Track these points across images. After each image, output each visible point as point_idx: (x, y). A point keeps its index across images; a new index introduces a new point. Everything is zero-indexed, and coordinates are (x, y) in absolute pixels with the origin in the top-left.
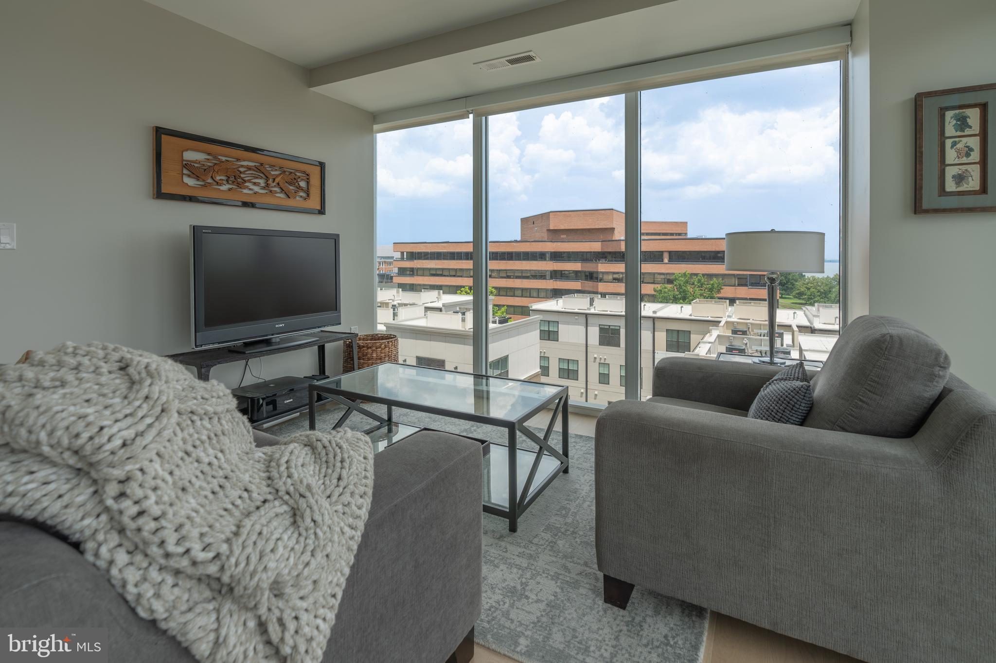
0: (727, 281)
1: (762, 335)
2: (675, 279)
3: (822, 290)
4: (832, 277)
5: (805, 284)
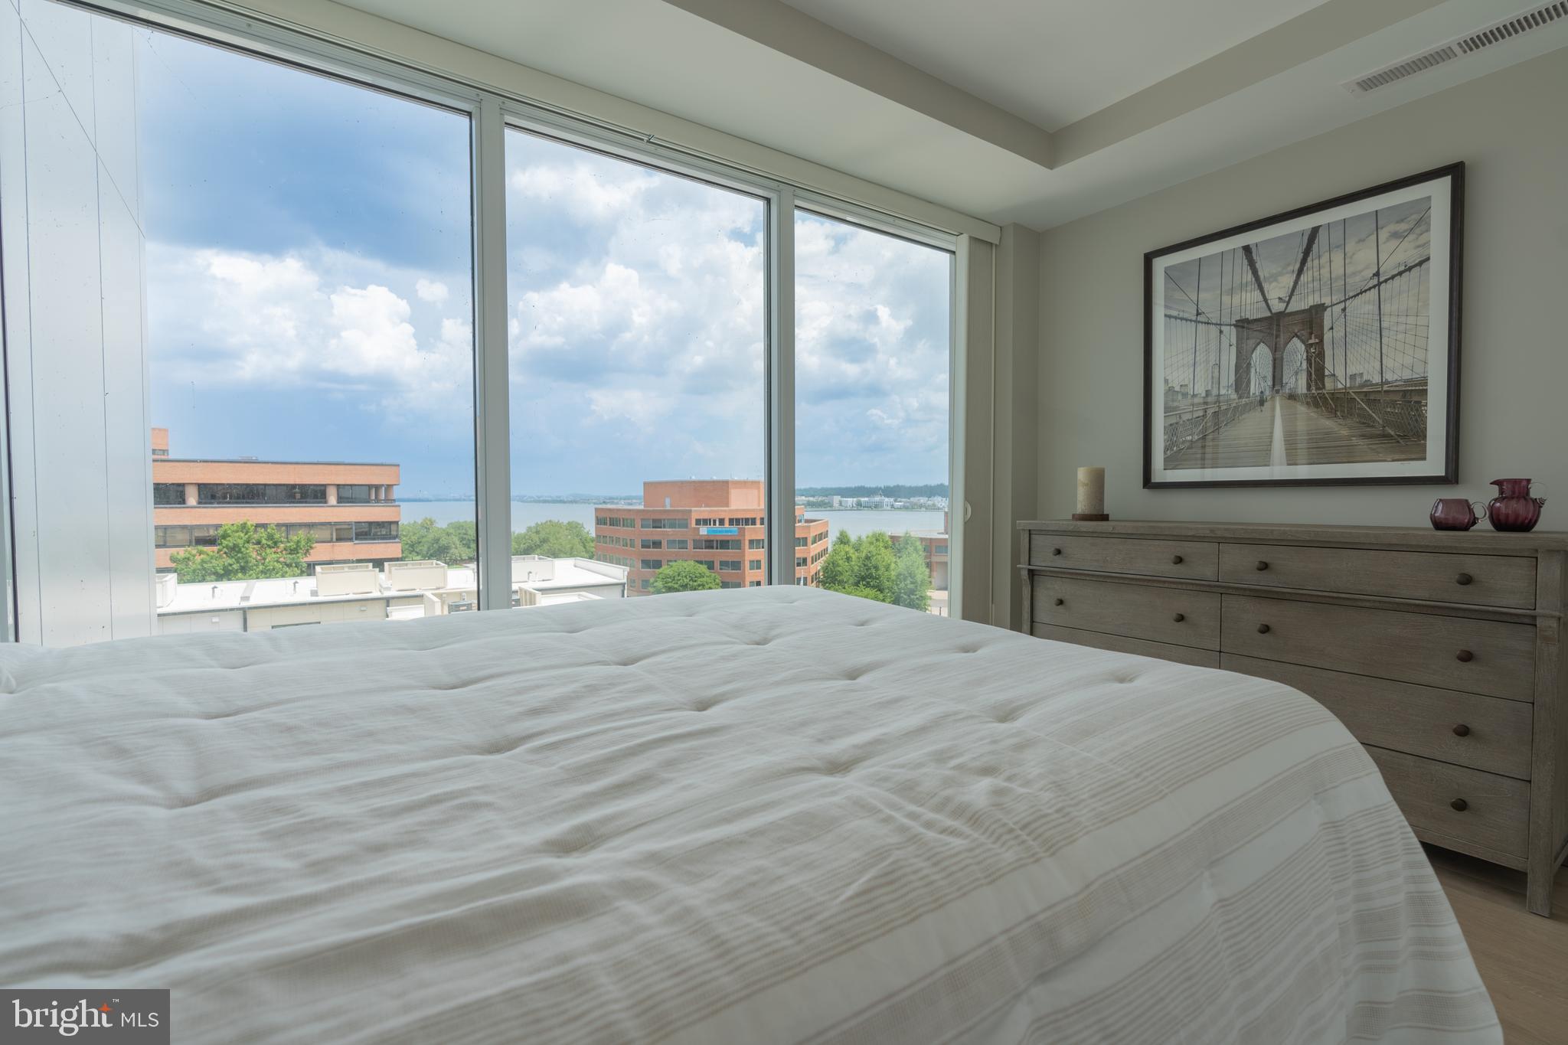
0: (315, 534)
2: (225, 536)
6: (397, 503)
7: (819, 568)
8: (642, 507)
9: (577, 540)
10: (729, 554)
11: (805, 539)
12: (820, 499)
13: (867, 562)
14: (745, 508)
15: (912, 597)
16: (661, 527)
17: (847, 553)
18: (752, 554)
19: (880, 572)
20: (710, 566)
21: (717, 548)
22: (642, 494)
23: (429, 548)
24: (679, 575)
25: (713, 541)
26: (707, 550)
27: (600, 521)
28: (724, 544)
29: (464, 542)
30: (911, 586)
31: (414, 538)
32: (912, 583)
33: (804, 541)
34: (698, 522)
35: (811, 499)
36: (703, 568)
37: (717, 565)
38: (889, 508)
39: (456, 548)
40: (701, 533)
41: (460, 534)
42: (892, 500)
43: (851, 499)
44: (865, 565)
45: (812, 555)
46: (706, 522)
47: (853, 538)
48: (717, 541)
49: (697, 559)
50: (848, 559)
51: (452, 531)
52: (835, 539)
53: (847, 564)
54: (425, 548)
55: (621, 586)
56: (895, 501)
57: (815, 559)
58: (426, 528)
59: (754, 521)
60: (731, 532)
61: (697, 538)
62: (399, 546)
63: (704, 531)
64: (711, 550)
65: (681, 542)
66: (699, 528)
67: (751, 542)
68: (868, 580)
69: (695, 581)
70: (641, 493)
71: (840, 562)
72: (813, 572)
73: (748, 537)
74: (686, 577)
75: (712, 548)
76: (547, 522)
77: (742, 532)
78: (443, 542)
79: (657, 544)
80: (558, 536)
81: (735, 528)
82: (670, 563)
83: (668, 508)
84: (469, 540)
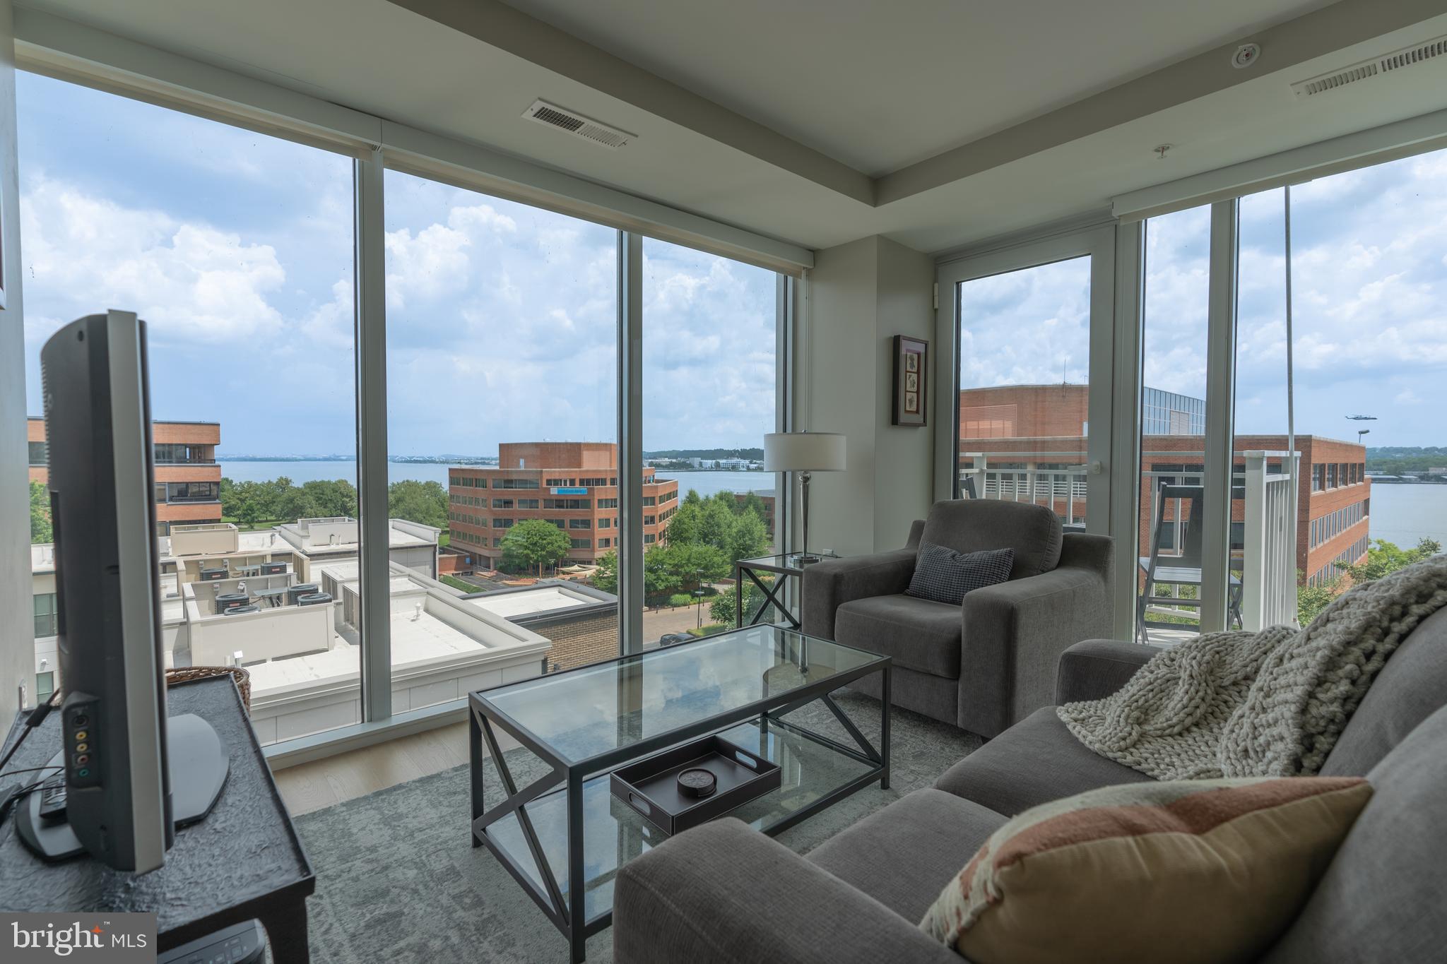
1: (251, 574)
3: (263, 502)
4: (275, 482)
5: (237, 494)
6: (217, 463)
7: (667, 526)
8: (497, 468)
9: (433, 500)
10: (579, 513)
11: (653, 498)
12: (682, 460)
13: (710, 520)
14: (595, 469)
15: (750, 552)
16: (512, 488)
17: (693, 511)
18: (600, 513)
19: (722, 530)
20: (560, 524)
21: (567, 508)
22: (498, 456)
23: (283, 510)
24: (528, 534)
25: (563, 501)
26: (557, 509)
27: (453, 481)
28: (575, 503)
29: (320, 502)
30: (749, 542)
31: (268, 498)
32: (750, 539)
33: (652, 501)
34: (549, 482)
35: (674, 461)
36: (553, 527)
37: (567, 524)
38: (745, 469)
39: (312, 508)
40: (552, 493)
41: (316, 493)
42: (747, 462)
43: (711, 461)
44: (708, 523)
45: (659, 513)
46: (556, 482)
47: (701, 497)
48: (567, 500)
49: (548, 518)
50: (694, 517)
51: (307, 490)
52: (684, 498)
53: (692, 521)
54: (278, 508)
55: (433, 548)
56: (751, 463)
57: (662, 517)
58: (281, 487)
59: (603, 482)
60: (580, 491)
61: (548, 497)
62: (220, 507)
63: (554, 491)
64: (562, 510)
65: (532, 501)
66: (549, 488)
67: (600, 501)
68: (710, 537)
69: (545, 539)
70: (496, 454)
71: (686, 520)
72: (661, 530)
73: (597, 497)
74: (535, 535)
75: (562, 507)
76: (404, 482)
77: (591, 491)
78: (299, 502)
79: (508, 503)
80: (414, 496)
81: (584, 489)
82: (521, 522)
83: (523, 469)
84: (325, 499)
